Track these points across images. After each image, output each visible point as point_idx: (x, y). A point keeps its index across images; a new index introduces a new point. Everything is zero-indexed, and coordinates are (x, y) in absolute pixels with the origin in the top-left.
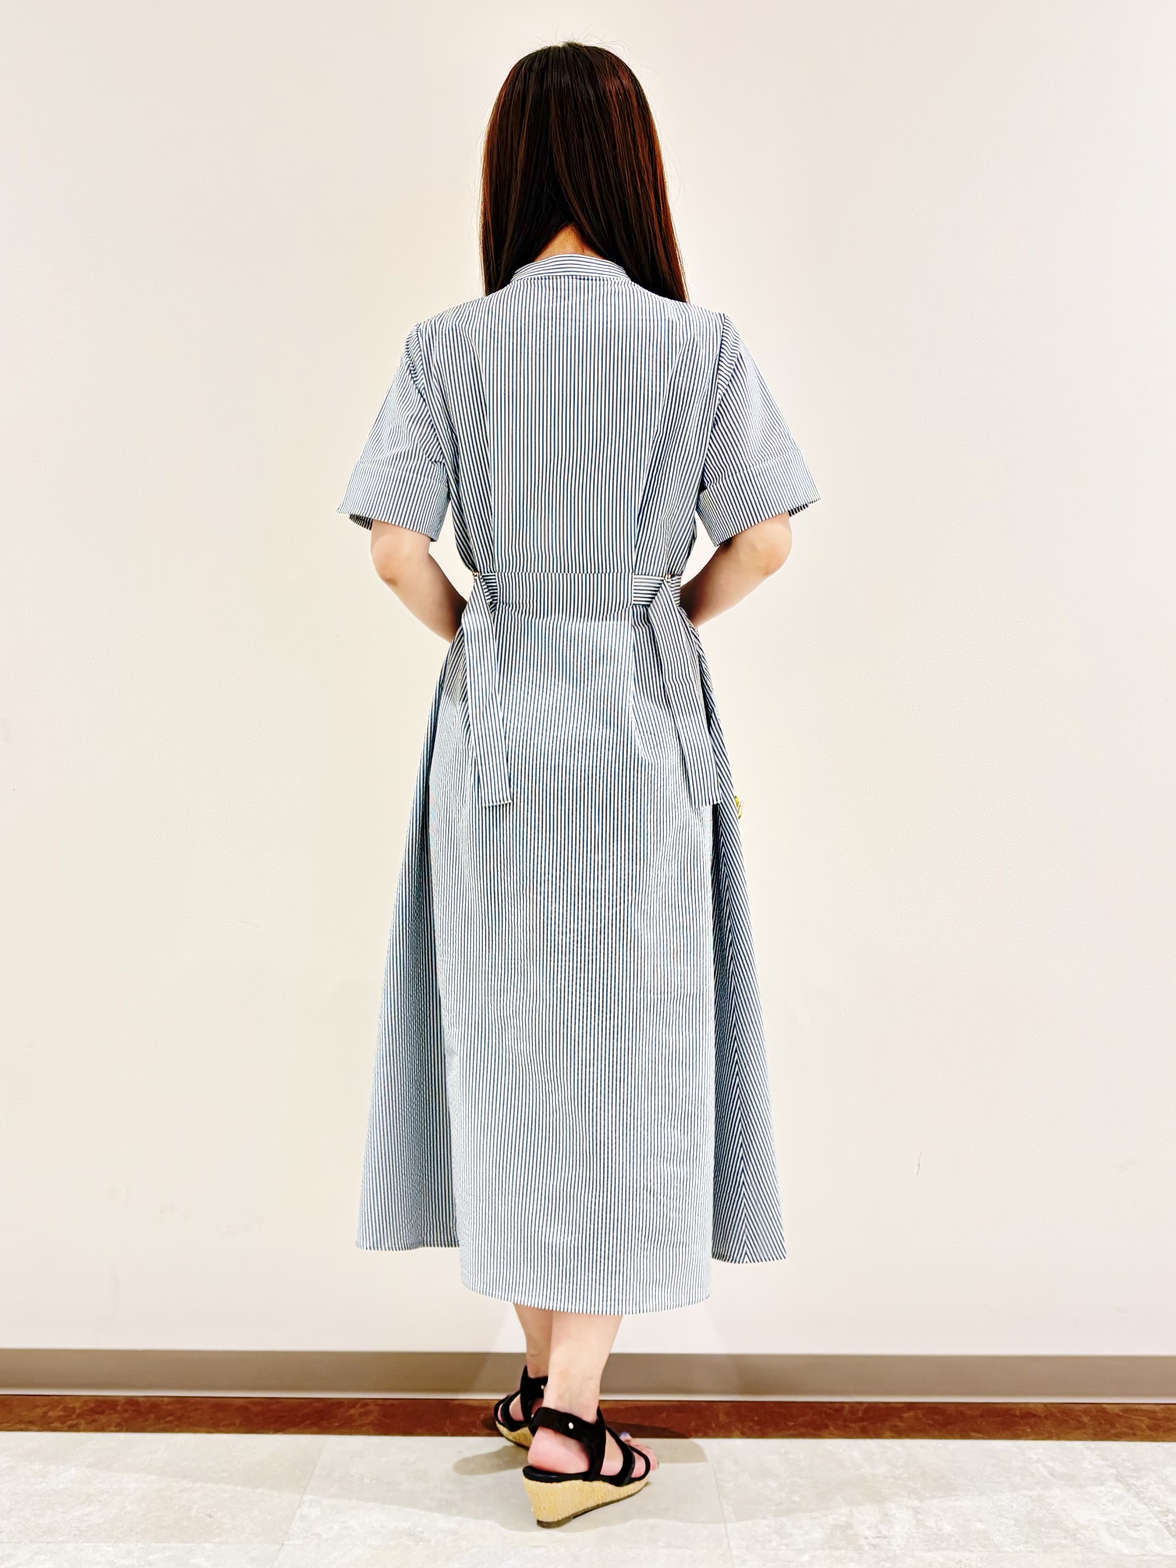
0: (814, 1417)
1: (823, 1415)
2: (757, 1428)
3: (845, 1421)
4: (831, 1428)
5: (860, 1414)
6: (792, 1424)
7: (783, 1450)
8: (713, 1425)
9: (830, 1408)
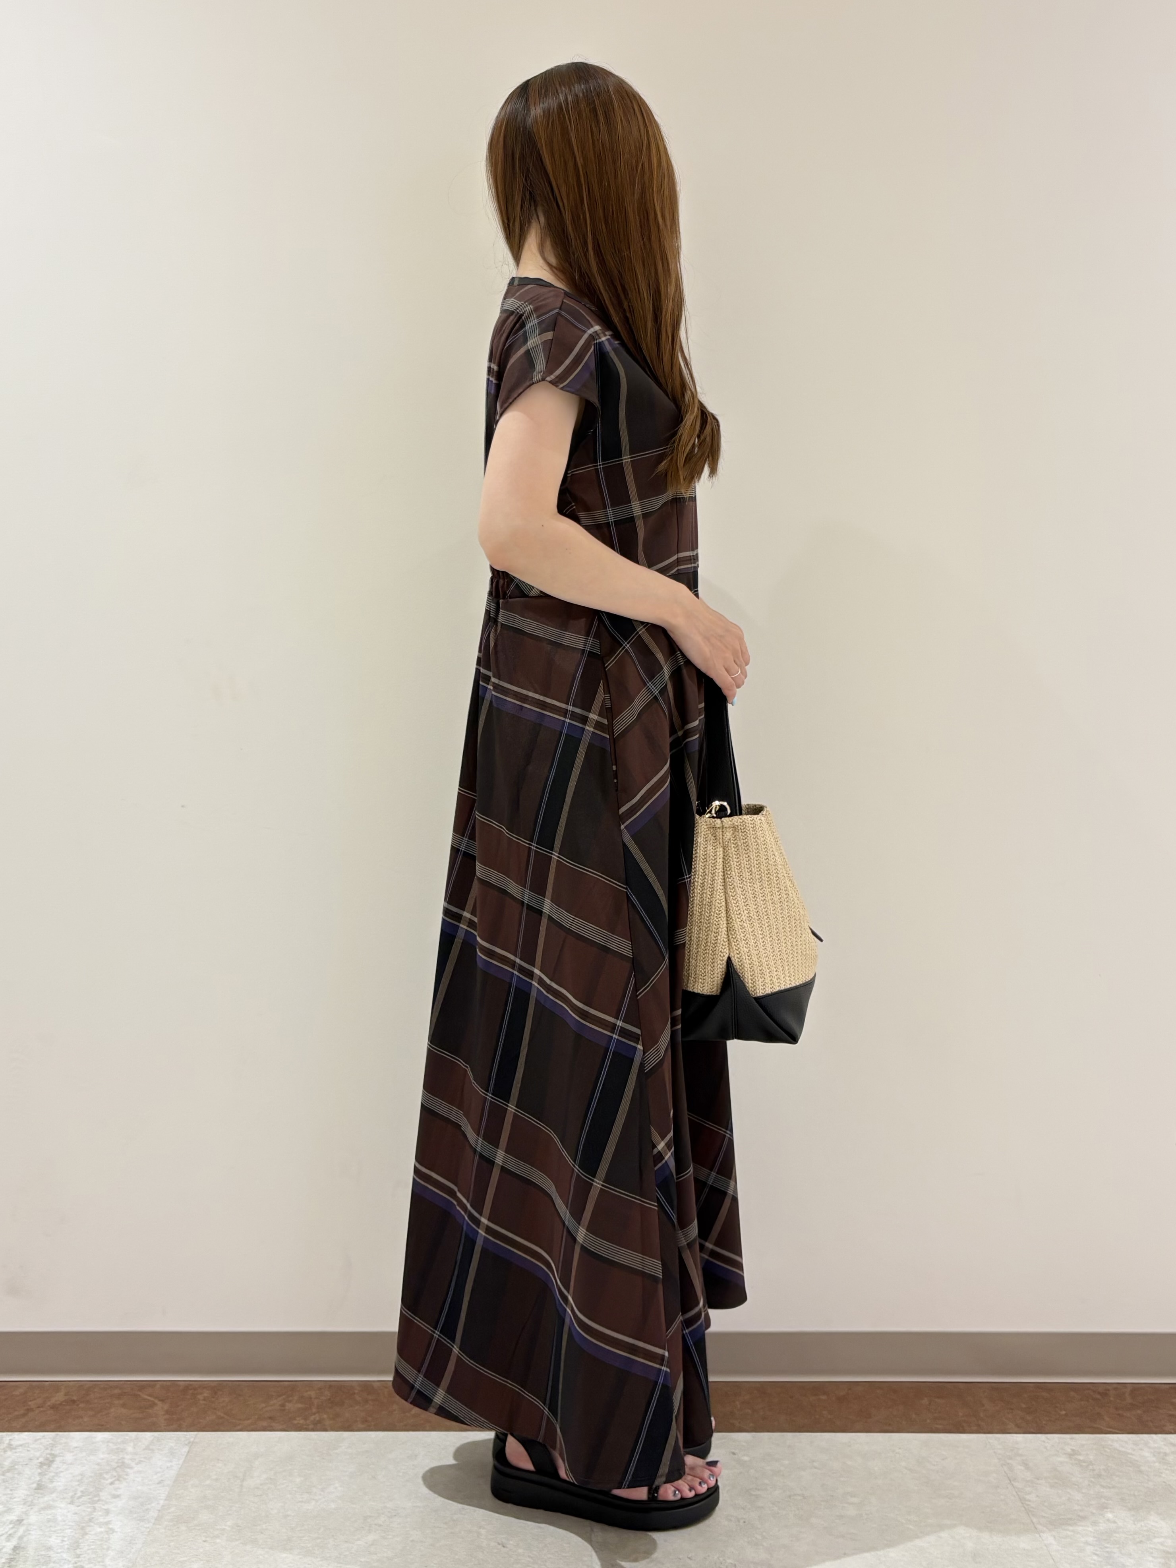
0: (1083, 1403)
1: (1090, 1400)
2: (1029, 1418)
3: (1117, 1409)
4: (1107, 1419)
5: (1129, 1400)
6: (1064, 1412)
7: (1068, 1450)
8: (982, 1415)
9: (1094, 1392)
